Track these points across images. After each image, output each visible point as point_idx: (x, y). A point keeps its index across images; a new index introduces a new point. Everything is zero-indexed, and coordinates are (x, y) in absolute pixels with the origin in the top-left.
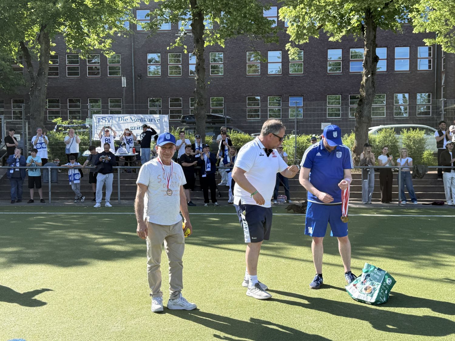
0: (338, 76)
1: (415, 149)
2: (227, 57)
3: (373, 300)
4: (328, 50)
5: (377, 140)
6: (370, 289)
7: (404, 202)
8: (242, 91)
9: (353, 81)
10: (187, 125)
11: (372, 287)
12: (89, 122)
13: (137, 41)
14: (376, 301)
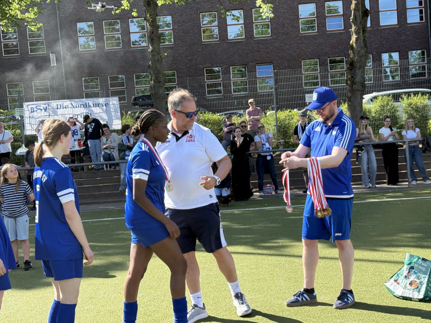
0: (314, 37)
1: (418, 118)
2: (176, 21)
3: (421, 296)
4: (299, 5)
5: (373, 110)
6: (416, 283)
7: (414, 183)
8: (198, 62)
9: (332, 41)
10: (141, 108)
11: (418, 281)
12: (19, 113)
13: (63, 9)
14: (424, 297)
